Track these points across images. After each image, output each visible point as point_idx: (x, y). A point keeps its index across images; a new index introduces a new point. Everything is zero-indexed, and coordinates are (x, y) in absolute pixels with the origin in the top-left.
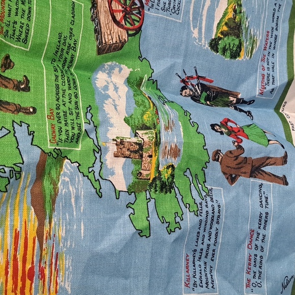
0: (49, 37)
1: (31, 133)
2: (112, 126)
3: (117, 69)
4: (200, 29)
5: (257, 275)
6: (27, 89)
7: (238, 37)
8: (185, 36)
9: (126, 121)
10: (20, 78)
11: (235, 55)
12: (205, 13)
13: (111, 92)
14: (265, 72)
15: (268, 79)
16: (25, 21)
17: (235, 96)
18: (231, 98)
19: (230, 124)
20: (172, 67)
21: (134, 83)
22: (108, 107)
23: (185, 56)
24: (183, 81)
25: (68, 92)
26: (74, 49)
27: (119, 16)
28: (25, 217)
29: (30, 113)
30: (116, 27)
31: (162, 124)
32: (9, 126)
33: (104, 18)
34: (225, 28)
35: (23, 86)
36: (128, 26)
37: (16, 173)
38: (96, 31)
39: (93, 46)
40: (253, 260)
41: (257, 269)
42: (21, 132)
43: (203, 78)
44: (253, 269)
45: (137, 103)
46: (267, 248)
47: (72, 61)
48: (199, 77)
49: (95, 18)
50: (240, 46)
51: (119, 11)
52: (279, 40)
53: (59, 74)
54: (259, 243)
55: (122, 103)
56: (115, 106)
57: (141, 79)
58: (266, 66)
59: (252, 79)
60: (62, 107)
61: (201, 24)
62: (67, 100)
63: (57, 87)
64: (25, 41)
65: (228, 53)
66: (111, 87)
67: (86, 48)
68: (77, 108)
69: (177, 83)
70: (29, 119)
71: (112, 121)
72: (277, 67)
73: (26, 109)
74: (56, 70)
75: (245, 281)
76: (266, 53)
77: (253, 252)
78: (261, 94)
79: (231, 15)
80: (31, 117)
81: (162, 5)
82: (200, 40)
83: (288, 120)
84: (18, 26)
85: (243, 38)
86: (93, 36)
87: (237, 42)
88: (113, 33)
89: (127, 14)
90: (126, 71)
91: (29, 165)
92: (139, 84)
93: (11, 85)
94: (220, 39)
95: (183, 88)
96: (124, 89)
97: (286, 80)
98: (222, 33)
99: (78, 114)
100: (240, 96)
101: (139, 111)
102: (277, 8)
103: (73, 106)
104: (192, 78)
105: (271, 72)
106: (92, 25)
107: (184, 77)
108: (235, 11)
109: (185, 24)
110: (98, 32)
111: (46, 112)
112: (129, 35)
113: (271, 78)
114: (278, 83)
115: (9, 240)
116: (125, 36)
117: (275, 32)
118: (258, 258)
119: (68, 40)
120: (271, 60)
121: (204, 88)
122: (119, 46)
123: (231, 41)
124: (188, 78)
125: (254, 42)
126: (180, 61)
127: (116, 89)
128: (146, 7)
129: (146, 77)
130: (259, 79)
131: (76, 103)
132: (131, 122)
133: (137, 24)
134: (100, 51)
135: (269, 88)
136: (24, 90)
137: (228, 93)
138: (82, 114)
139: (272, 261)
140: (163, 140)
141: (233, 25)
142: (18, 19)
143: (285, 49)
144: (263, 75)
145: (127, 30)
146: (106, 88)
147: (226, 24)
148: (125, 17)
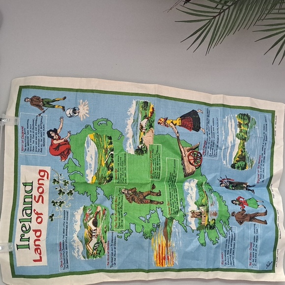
0: (167, 175)
1: (162, 211)
2: (190, 206)
3: (192, 181)
4: (226, 161)
5: (255, 261)
6: (160, 195)
7: (244, 161)
8: (220, 164)
9: (195, 203)
10: (158, 191)
11: (244, 168)
12: (228, 154)
13: (190, 191)
14: (260, 173)
15: (261, 176)
16: (158, 171)
17: (246, 184)
18: (244, 185)
19: (241, 199)
20: (215, 177)
21: (199, 186)
22: (189, 199)
23: (221, 172)
24: (221, 181)
25: (174, 194)
26: (176, 177)
27: (192, 161)
28: (162, 240)
29: (161, 204)
30: (191, 166)
31: (210, 204)
32: (155, 209)
33: (186, 163)
34: (238, 159)
35: (159, 194)
36: (196, 165)
37: (158, 226)
38: (183, 169)
39: (182, 174)
40: (252, 255)
41: (254, 258)
42: (159, 211)
43: (230, 179)
44: (253, 258)
45: (200, 195)
46: (258, 249)
47: (175, 181)
48: (228, 179)
49: (183, 164)
50: (245, 165)
51: (192, 159)
52: (266, 159)
53: (171, 187)
54: (255, 248)
55: (194, 196)
56: (191, 197)
57: (202, 183)
58: (260, 170)
59: (253, 177)
60: (172, 200)
61: (227, 159)
62: (174, 197)
63: (170, 192)
64: (159, 178)
65: (240, 168)
66: (190, 189)
67: (180, 175)
68: (177, 200)
69: (218, 182)
70: (161, 206)
71: (190, 204)
72: (265, 171)
73: (160, 202)
74: (169, 186)
75: (249, 263)
76: (260, 165)
77: (252, 251)
78: (258, 183)
79: (240, 153)
80: (162, 205)
81: (209, 154)
82: (227, 165)
83: (272, 193)
84: (156, 174)
85: (247, 161)
86: (182, 171)
87: (244, 163)
88: (190, 168)
89: (195, 160)
90: (196, 181)
91: (162, 223)
92: (202, 185)
93: (155, 195)
94: (236, 163)
95: (221, 184)
96: (195, 189)
97: (269, 176)
98: (236, 161)
99: (178, 203)
100: (248, 184)
101: (201, 199)
102: (264, 145)
103: (176, 200)
104: (225, 179)
105: (262, 173)
106: (182, 167)
107: (221, 179)
108: (242, 151)
109: (220, 159)
110: (184, 169)
111: (167, 203)
112: (196, 168)
113: (262, 176)
114: (265, 178)
115: (157, 247)
116: (195, 169)
117: (264, 155)
118: (255, 254)
119: (173, 174)
120: (262, 167)
121: (230, 183)
122: (193, 173)
123: (242, 163)
124: (223, 179)
125: (252, 162)
126: (219, 174)
127: (192, 189)
128: (203, 156)
129: (204, 182)
130: (257, 176)
131: (177, 198)
132: (197, 203)
133: (199, 163)
134: (185, 176)
135: (261, 180)
136: (159, 195)
137: (242, 183)
138: (179, 203)
139: (261, 255)
140: (210, 210)
141: (241, 157)
142: (156, 171)
143: (269, 162)
144: (259, 175)
145: (195, 166)
146: (188, 189)
147: (238, 157)
148: (194, 162)
